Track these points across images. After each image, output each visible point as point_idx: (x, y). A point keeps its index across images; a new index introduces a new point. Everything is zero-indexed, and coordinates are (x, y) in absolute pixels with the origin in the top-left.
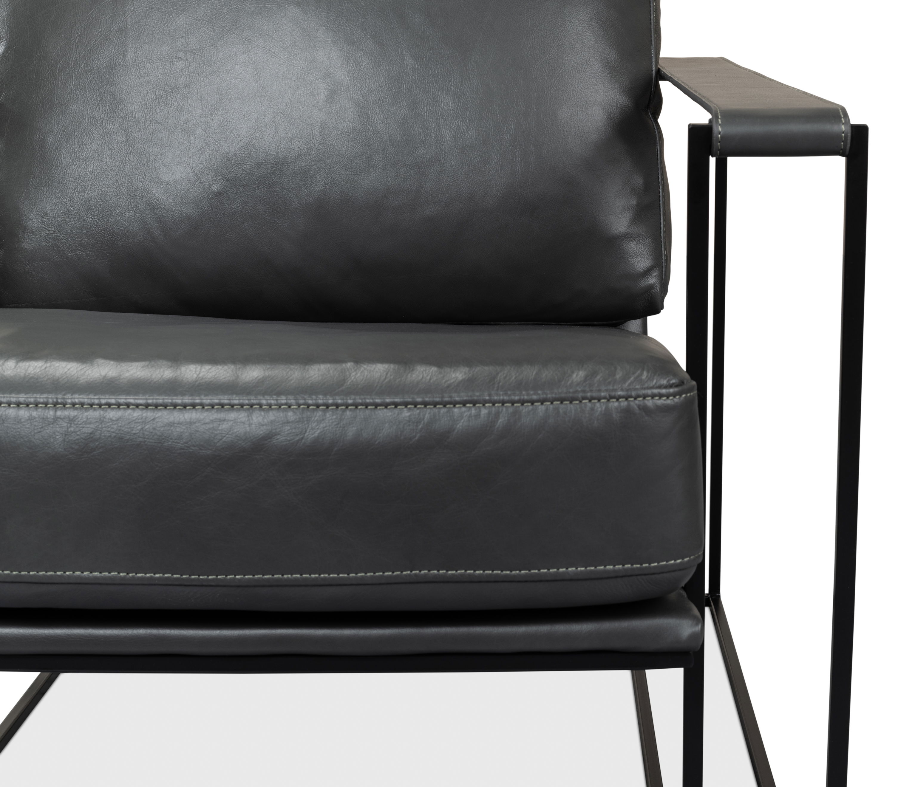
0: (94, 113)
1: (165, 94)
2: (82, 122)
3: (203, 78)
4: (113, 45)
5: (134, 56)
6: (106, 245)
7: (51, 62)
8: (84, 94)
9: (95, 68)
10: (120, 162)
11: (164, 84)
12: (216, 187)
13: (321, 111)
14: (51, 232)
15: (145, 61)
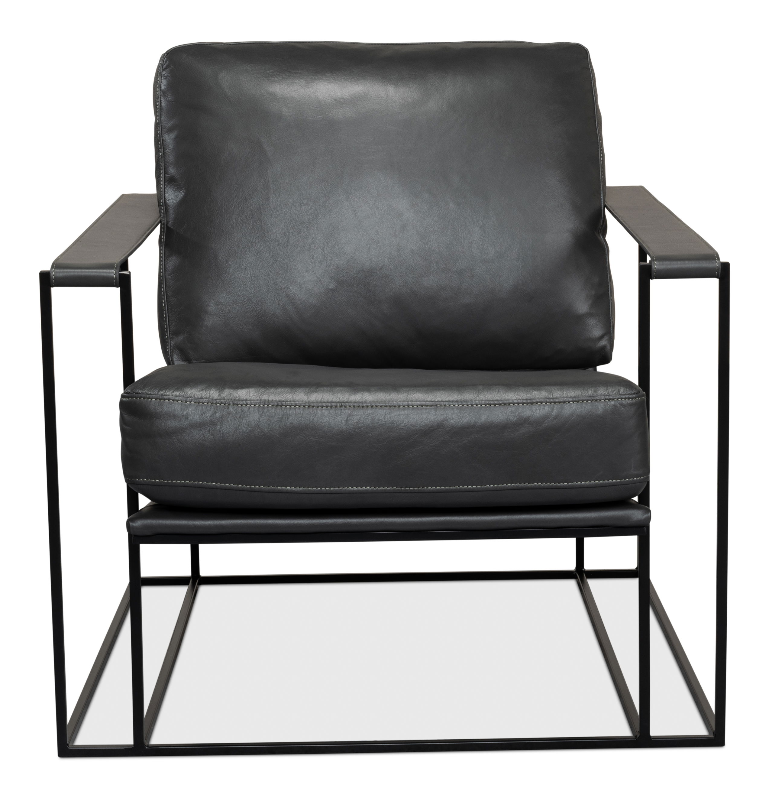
0: (250, 238)
1: (296, 227)
2: (242, 244)
3: (320, 217)
4: (260, 194)
5: (275, 202)
6: (260, 322)
7: (219, 205)
8: (242, 226)
9: (249, 210)
10: (268, 270)
11: (295, 220)
12: (332, 286)
13: (397, 238)
14: (224, 315)
15: (282, 205)
